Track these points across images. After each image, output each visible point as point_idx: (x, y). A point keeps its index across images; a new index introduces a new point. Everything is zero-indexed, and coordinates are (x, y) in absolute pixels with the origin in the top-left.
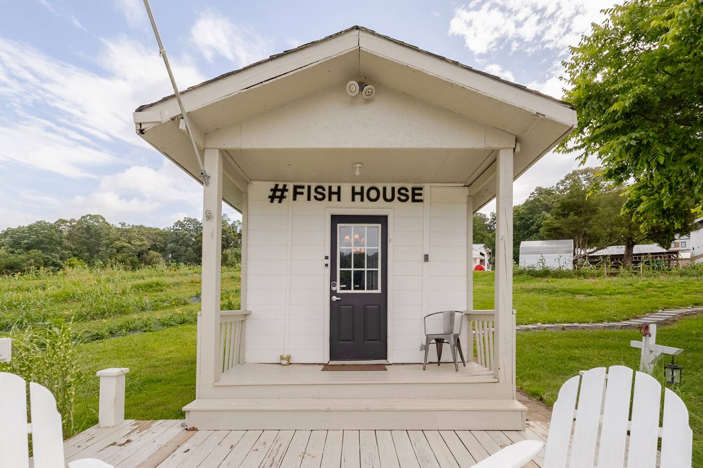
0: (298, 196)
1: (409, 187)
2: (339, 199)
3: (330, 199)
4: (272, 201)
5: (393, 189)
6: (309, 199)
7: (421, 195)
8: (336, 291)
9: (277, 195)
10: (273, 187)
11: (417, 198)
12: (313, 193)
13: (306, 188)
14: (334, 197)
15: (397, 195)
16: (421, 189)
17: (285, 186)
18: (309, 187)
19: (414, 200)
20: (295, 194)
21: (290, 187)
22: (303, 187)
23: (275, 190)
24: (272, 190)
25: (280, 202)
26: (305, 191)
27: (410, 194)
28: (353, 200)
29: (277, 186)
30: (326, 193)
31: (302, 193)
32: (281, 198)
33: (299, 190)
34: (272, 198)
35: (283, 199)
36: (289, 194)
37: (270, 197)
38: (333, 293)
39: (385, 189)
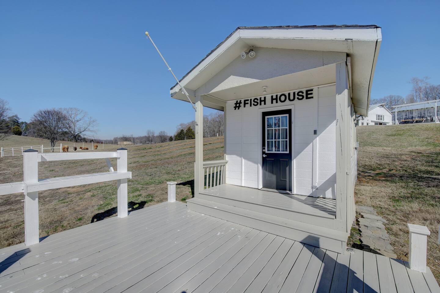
0: (246, 105)
1: (304, 90)
2: (265, 104)
3: (261, 104)
4: (235, 109)
5: (294, 93)
6: (251, 106)
7: (312, 94)
8: (265, 152)
9: (237, 105)
10: (236, 102)
11: (309, 96)
12: (253, 103)
13: (250, 100)
14: (263, 103)
15: (296, 96)
16: (312, 90)
17: (240, 101)
18: (251, 100)
19: (307, 98)
20: (245, 104)
21: (243, 102)
22: (248, 100)
23: (236, 104)
24: (235, 104)
25: (239, 109)
26: (249, 102)
27: (304, 95)
28: (272, 103)
29: (237, 101)
30: (259, 101)
31: (248, 103)
32: (239, 107)
33: (246, 102)
34: (235, 108)
35: (240, 108)
36: (242, 105)
37: (234, 107)
38: (264, 153)
39: (289, 94)
